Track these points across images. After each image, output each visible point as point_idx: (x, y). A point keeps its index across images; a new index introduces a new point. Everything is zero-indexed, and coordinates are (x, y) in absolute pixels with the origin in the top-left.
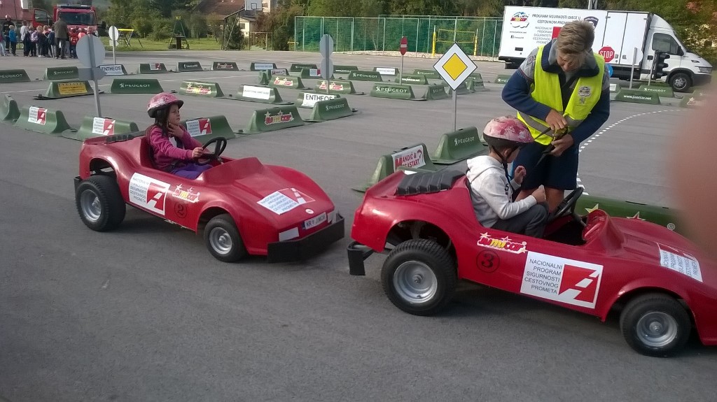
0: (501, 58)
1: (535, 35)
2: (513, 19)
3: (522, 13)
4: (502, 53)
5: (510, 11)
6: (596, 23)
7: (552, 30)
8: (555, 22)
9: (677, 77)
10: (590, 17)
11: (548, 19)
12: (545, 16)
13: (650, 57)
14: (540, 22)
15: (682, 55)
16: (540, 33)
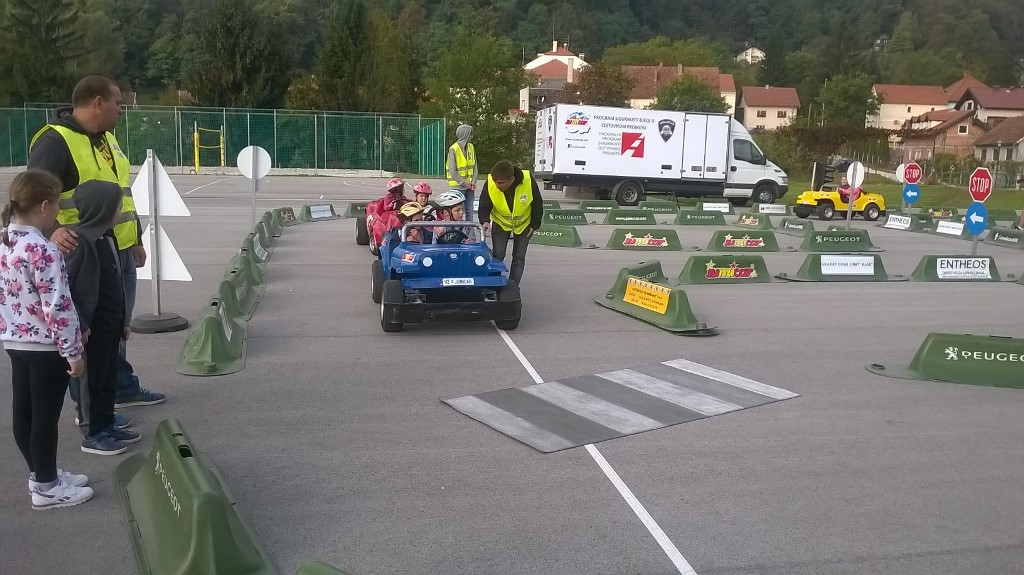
1: (600, 143)
2: (568, 122)
3: (580, 114)
6: (672, 128)
7: (621, 137)
8: (622, 126)
9: (764, 191)
10: (666, 120)
11: (614, 122)
12: (611, 118)
13: (734, 169)
14: (605, 125)
15: (765, 164)
16: (605, 141)
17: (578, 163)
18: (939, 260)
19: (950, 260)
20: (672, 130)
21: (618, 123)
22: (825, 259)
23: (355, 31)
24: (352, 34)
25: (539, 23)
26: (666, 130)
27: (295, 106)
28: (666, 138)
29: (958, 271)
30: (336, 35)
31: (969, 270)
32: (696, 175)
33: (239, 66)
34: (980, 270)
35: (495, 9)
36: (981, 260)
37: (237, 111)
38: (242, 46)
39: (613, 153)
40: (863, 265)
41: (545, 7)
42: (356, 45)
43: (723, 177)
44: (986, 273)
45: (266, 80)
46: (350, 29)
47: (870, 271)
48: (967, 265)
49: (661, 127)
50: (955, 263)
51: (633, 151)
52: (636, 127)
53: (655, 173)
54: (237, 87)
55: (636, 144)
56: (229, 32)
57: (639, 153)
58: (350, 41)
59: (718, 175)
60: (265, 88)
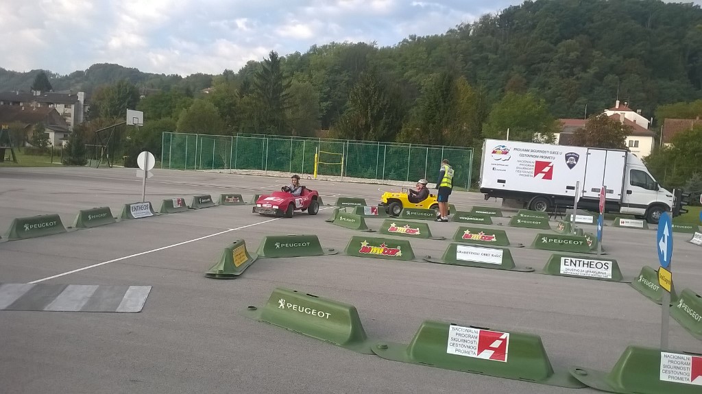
0: (482, 190)
1: (517, 168)
2: (494, 152)
3: (504, 147)
4: (483, 186)
5: (490, 144)
6: (577, 159)
7: (534, 164)
8: (536, 156)
9: (656, 211)
10: (572, 153)
11: (530, 153)
12: (527, 151)
13: (629, 192)
14: (522, 155)
15: (657, 189)
16: (522, 167)
17: (499, 181)
18: (563, 259)
19: (574, 260)
20: (577, 161)
21: (533, 154)
22: (459, 248)
23: (445, 93)
24: (443, 95)
25: (611, 88)
26: (571, 161)
27: (402, 141)
28: (571, 166)
29: (580, 268)
30: (432, 96)
31: (592, 270)
32: (595, 195)
33: (369, 115)
34: (603, 270)
35: (578, 79)
36: (603, 262)
37: (366, 143)
38: (373, 102)
39: (528, 176)
40: (494, 256)
41: (617, 77)
42: (445, 102)
43: (619, 198)
44: (608, 273)
45: (386, 123)
46: (442, 91)
47: (499, 261)
48: (590, 265)
49: (567, 158)
50: (578, 262)
51: (544, 174)
52: (546, 157)
53: (562, 192)
54: (367, 127)
55: (546, 169)
56: (367, 93)
57: (548, 176)
58: (441, 100)
59: (615, 196)
60: (384, 128)
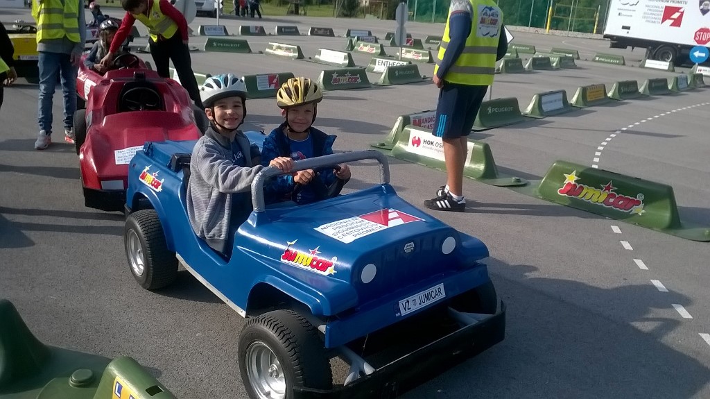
0: (606, 36)
1: (644, 13)
4: (608, 31)
7: (663, 10)
16: (650, 12)
17: (624, 28)
26: (706, 5)
28: (704, 12)
39: (655, 22)
49: (701, 3)
51: (672, 21)
52: (678, 2)
55: (676, 15)
